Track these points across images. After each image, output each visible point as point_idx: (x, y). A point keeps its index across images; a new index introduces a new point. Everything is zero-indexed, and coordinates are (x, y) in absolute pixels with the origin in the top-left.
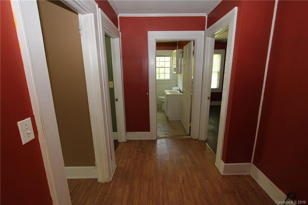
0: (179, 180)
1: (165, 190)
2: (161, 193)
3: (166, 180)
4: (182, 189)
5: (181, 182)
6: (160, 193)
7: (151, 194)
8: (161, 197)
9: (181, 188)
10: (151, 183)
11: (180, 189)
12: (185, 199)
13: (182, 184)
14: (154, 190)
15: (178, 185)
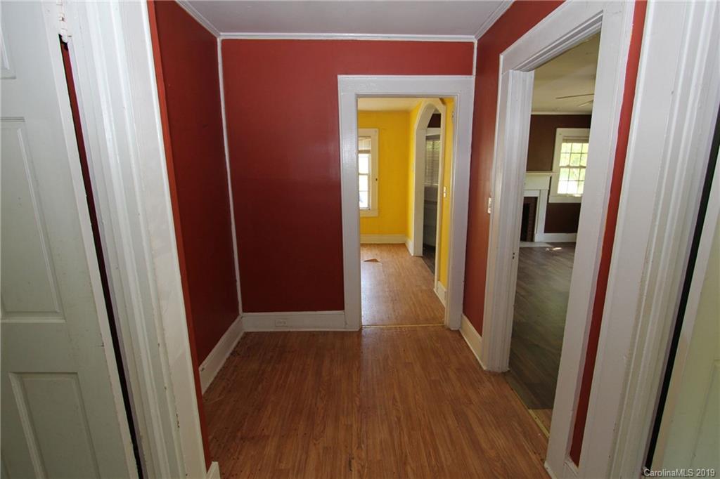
0: (360, 467)
1: (396, 443)
2: (406, 438)
3: (394, 470)
4: (357, 446)
5: (355, 464)
6: (409, 438)
7: (428, 437)
8: (405, 430)
9: (359, 447)
10: (434, 462)
11: (363, 446)
12: (355, 426)
13: (353, 459)
14: (422, 444)
15: (363, 455)
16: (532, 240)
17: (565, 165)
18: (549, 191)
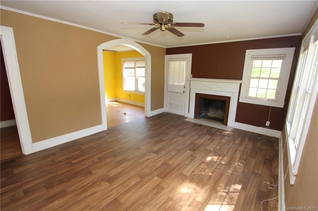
16: (227, 124)
18: (240, 93)
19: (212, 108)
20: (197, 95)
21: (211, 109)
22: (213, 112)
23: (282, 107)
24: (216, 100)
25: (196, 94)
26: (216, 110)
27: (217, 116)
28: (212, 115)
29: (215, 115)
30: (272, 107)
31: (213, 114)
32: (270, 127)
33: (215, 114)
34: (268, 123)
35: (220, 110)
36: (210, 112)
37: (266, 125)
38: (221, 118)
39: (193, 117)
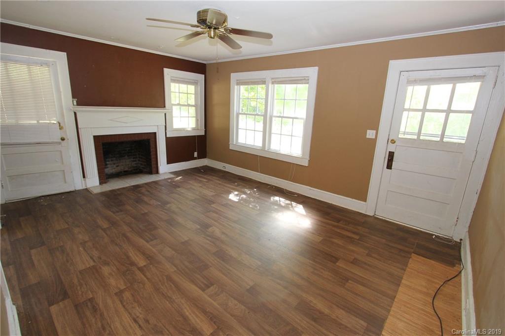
16: (157, 172)
17: (176, 103)
18: (166, 126)
19: (112, 157)
20: (97, 139)
21: (109, 161)
22: (114, 164)
23: (204, 134)
24: (122, 143)
25: (95, 137)
26: (120, 160)
27: (122, 169)
28: (114, 170)
29: (118, 168)
30: (198, 136)
31: (114, 168)
32: (199, 157)
33: (117, 166)
34: (196, 154)
35: (126, 157)
36: (108, 166)
37: (195, 156)
38: (130, 170)
39: (98, 183)
